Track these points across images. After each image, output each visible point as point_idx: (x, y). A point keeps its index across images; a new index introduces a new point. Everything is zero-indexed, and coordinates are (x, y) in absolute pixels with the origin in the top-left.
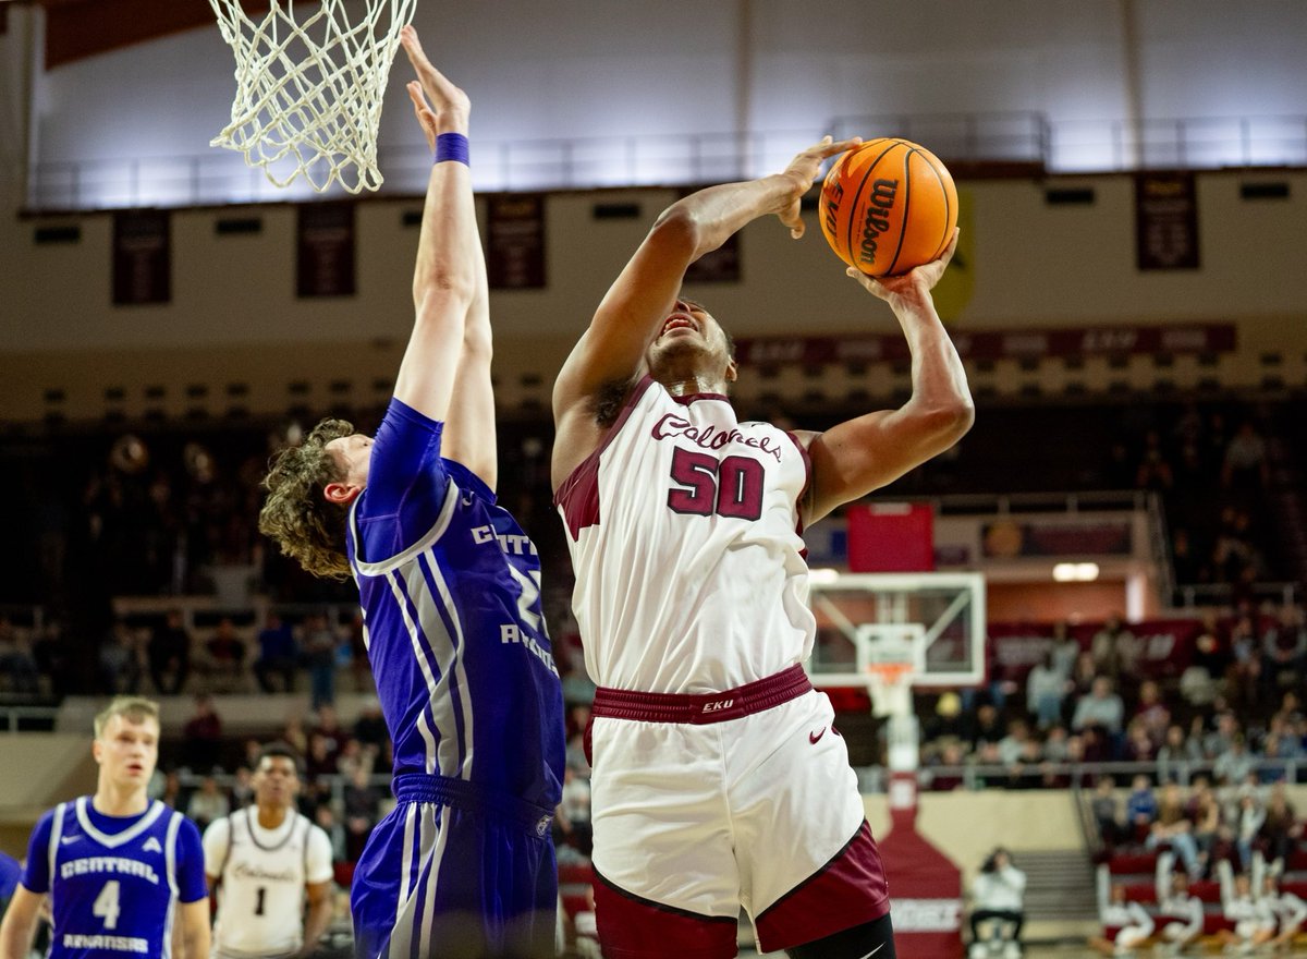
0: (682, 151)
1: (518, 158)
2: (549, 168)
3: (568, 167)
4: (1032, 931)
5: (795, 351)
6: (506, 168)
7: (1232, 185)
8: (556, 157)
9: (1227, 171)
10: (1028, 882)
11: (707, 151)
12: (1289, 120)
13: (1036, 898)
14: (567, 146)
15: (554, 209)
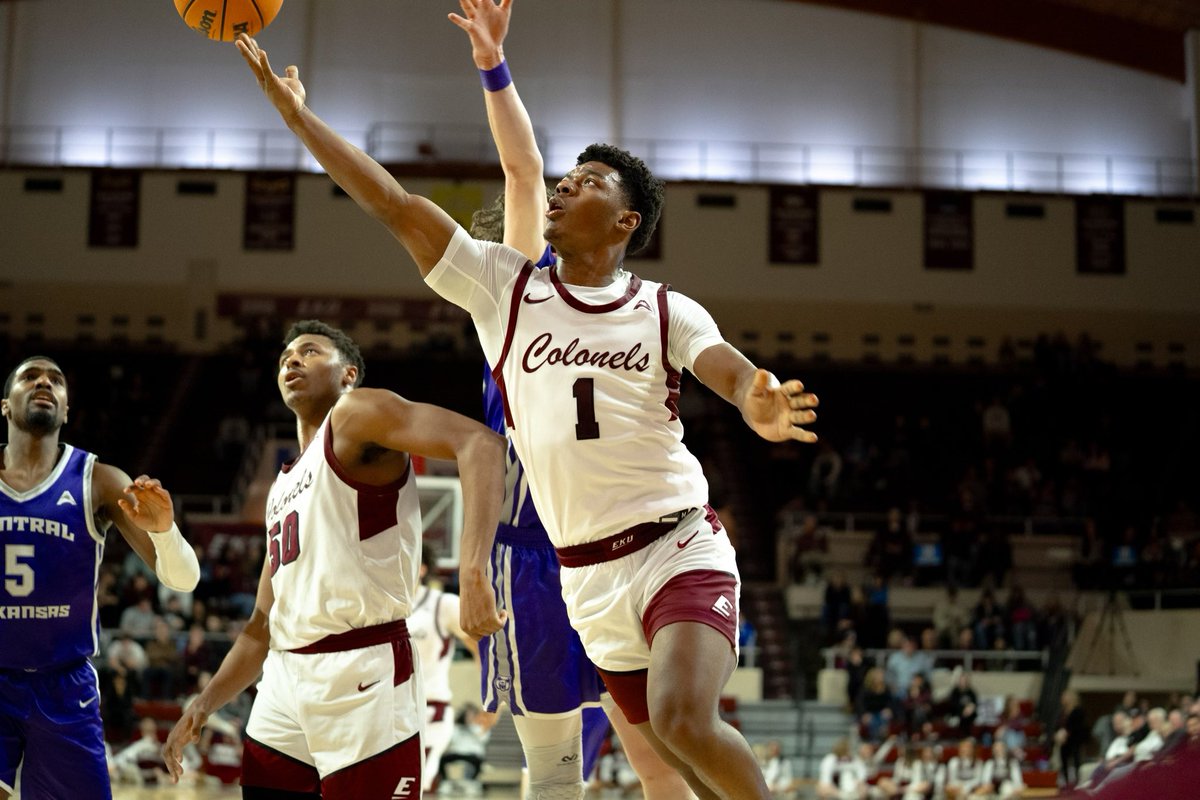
0: (252, 143)
1: (119, 141)
2: (145, 150)
3: (159, 150)
4: (489, 773)
5: (333, 308)
6: (109, 148)
7: (690, 195)
8: (151, 141)
9: (687, 183)
10: (492, 736)
11: (271, 143)
12: (741, 145)
13: (494, 749)
14: (160, 133)
15: (147, 183)
